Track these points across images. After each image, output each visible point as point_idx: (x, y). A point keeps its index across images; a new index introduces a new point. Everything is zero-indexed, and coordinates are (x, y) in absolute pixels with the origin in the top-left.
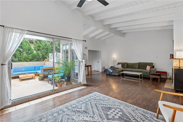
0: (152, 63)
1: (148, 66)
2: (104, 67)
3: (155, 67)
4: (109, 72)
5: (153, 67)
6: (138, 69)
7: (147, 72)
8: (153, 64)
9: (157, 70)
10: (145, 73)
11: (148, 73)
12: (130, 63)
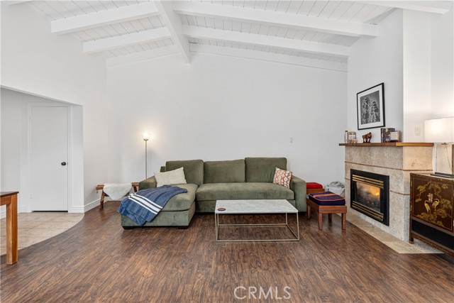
2: (100, 187)
6: (246, 181)
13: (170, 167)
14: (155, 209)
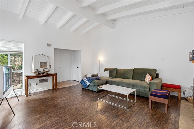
0: (155, 70)
1: (148, 74)
2: (86, 76)
3: (160, 77)
4: (85, 85)
5: (157, 76)
6: (132, 79)
7: (144, 87)
8: (156, 72)
9: (164, 82)
10: (142, 89)
11: (147, 88)
12: (122, 69)
13: (106, 70)
14: (88, 84)
